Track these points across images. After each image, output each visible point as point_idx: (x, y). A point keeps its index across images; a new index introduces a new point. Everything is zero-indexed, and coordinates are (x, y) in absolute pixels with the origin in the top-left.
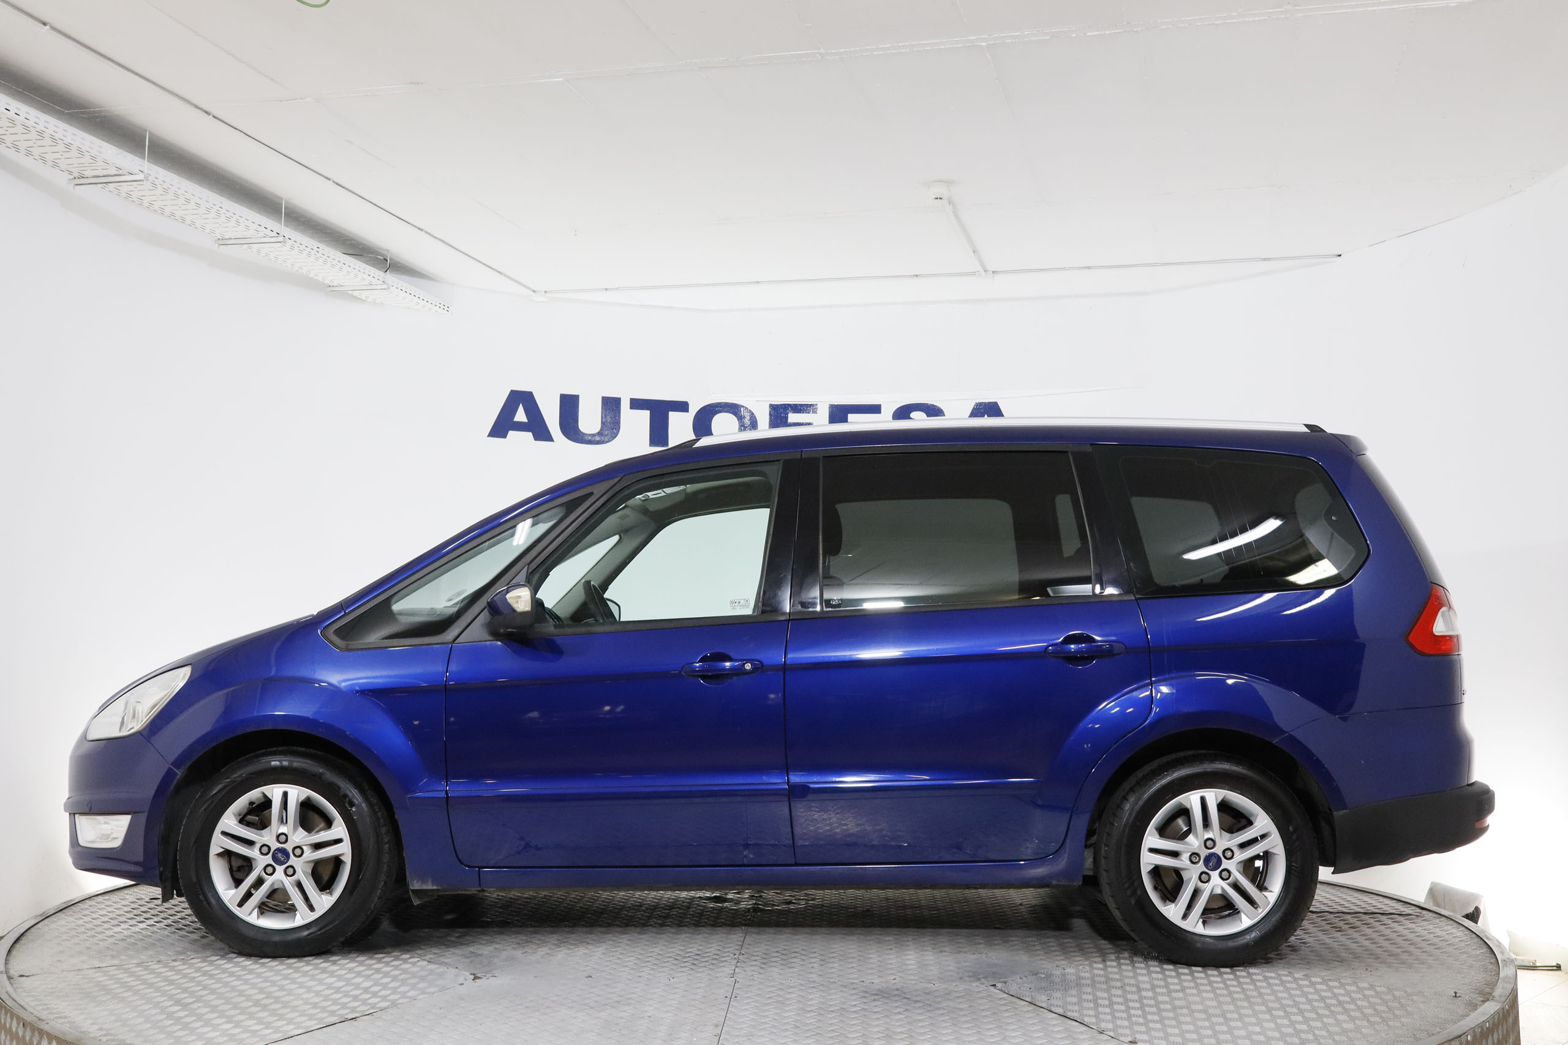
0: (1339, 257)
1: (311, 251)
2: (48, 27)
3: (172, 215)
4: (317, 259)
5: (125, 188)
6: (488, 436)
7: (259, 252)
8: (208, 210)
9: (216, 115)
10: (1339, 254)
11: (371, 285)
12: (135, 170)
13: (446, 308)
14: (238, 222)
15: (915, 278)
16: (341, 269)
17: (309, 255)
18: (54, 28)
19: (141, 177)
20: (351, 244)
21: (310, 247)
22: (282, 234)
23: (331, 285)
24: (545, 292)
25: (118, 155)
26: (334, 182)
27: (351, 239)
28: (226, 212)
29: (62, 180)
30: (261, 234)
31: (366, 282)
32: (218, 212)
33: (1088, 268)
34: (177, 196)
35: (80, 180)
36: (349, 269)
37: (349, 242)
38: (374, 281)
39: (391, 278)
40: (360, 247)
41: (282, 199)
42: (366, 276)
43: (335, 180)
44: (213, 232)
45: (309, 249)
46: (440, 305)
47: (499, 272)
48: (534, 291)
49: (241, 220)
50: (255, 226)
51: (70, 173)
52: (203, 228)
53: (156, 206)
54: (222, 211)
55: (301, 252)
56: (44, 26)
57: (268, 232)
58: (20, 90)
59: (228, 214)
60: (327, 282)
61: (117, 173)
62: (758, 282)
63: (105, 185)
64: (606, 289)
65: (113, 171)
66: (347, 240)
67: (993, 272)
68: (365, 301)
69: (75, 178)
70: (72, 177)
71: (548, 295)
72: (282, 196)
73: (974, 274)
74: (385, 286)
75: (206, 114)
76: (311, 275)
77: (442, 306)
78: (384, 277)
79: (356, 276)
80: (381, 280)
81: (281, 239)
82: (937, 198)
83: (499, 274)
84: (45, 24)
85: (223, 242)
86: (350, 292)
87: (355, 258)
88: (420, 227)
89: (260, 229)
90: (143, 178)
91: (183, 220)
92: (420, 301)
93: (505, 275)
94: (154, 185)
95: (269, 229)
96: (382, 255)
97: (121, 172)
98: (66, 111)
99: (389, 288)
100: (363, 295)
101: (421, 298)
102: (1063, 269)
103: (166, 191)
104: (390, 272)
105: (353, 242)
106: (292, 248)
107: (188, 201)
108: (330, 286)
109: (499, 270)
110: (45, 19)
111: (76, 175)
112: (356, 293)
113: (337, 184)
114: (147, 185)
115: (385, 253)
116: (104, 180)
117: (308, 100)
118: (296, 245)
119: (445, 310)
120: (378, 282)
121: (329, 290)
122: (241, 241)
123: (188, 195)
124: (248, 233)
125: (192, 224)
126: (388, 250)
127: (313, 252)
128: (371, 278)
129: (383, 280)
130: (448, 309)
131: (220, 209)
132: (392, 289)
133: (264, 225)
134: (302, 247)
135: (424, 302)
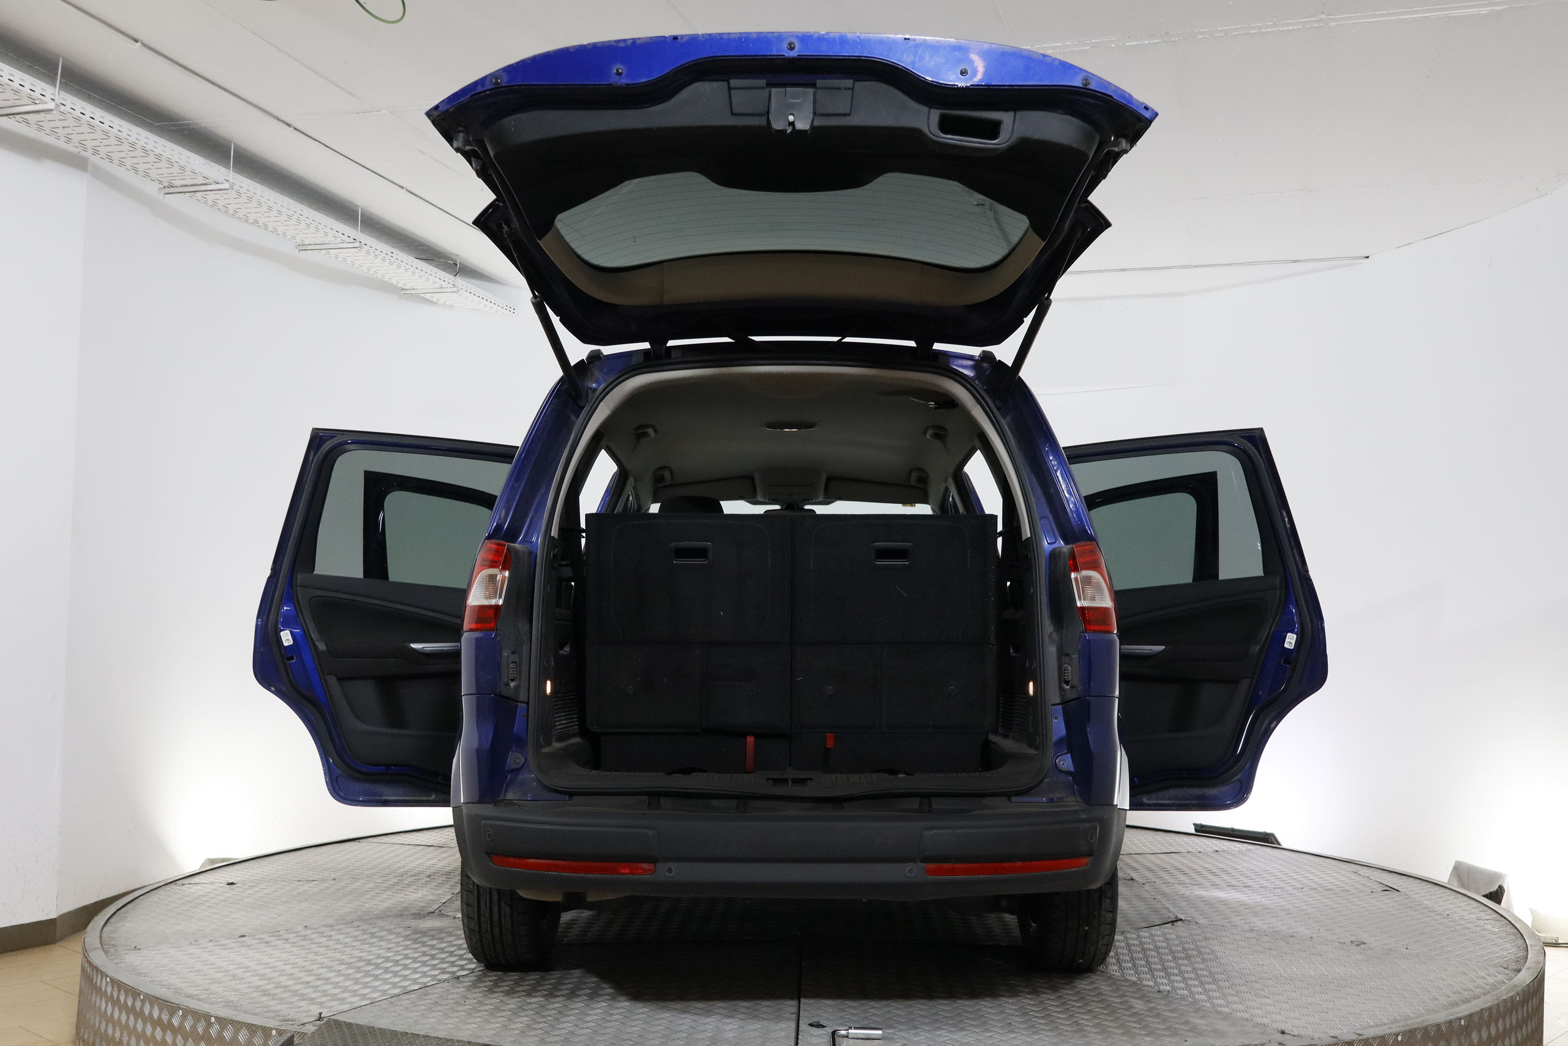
0: (1367, 259)
1: (385, 256)
2: (139, 44)
3: (256, 222)
4: (391, 263)
5: (211, 196)
7: (337, 257)
8: (289, 217)
9: (296, 127)
10: (1367, 256)
11: (442, 288)
12: (221, 179)
13: (511, 309)
14: (317, 229)
16: (414, 273)
17: (384, 260)
18: (144, 45)
19: (226, 186)
20: (423, 250)
21: (385, 252)
22: (358, 240)
25: (205, 165)
26: (407, 190)
27: (423, 245)
28: (306, 219)
29: (152, 189)
30: (339, 240)
31: (437, 286)
32: (298, 220)
33: (1124, 270)
34: (260, 203)
35: (170, 189)
36: (422, 273)
37: (421, 248)
38: (445, 285)
39: (460, 281)
40: (432, 252)
41: (358, 206)
42: (437, 280)
43: (409, 189)
44: (293, 238)
45: (383, 255)
46: (506, 307)
49: (320, 227)
50: (334, 232)
51: (160, 182)
52: (285, 235)
53: (241, 213)
54: (302, 218)
55: (376, 256)
56: (135, 43)
57: (345, 238)
58: (113, 104)
59: (308, 221)
60: (400, 285)
61: (204, 182)
63: (193, 193)
65: (200, 181)
66: (420, 246)
68: (436, 303)
69: (165, 187)
70: (162, 186)
72: (357, 203)
74: (455, 289)
75: (288, 127)
76: (386, 279)
77: (508, 308)
78: (454, 281)
79: (428, 280)
80: (451, 282)
81: (357, 244)
82: (980, 205)
84: (136, 41)
85: (303, 247)
86: (422, 295)
87: (426, 263)
89: (338, 235)
90: (228, 187)
91: (266, 227)
92: (488, 303)
94: (238, 193)
95: (347, 234)
96: (452, 259)
97: (208, 181)
98: (156, 124)
99: (458, 291)
100: (435, 298)
101: (489, 301)
102: (1100, 271)
103: (250, 199)
104: (460, 276)
105: (425, 248)
106: (368, 253)
107: (270, 208)
108: (403, 289)
110: (136, 36)
111: (166, 184)
112: (428, 296)
113: (410, 192)
114: (232, 194)
115: (453, 257)
116: (191, 190)
117: (383, 112)
118: (372, 250)
119: (512, 312)
120: (449, 286)
121: (402, 293)
122: (320, 247)
123: (270, 204)
124: (327, 240)
125: (274, 231)
126: (458, 255)
127: (388, 257)
128: (442, 282)
129: (453, 283)
130: (514, 311)
131: (300, 216)
132: (461, 291)
133: (341, 232)
134: (377, 253)
135: (492, 304)
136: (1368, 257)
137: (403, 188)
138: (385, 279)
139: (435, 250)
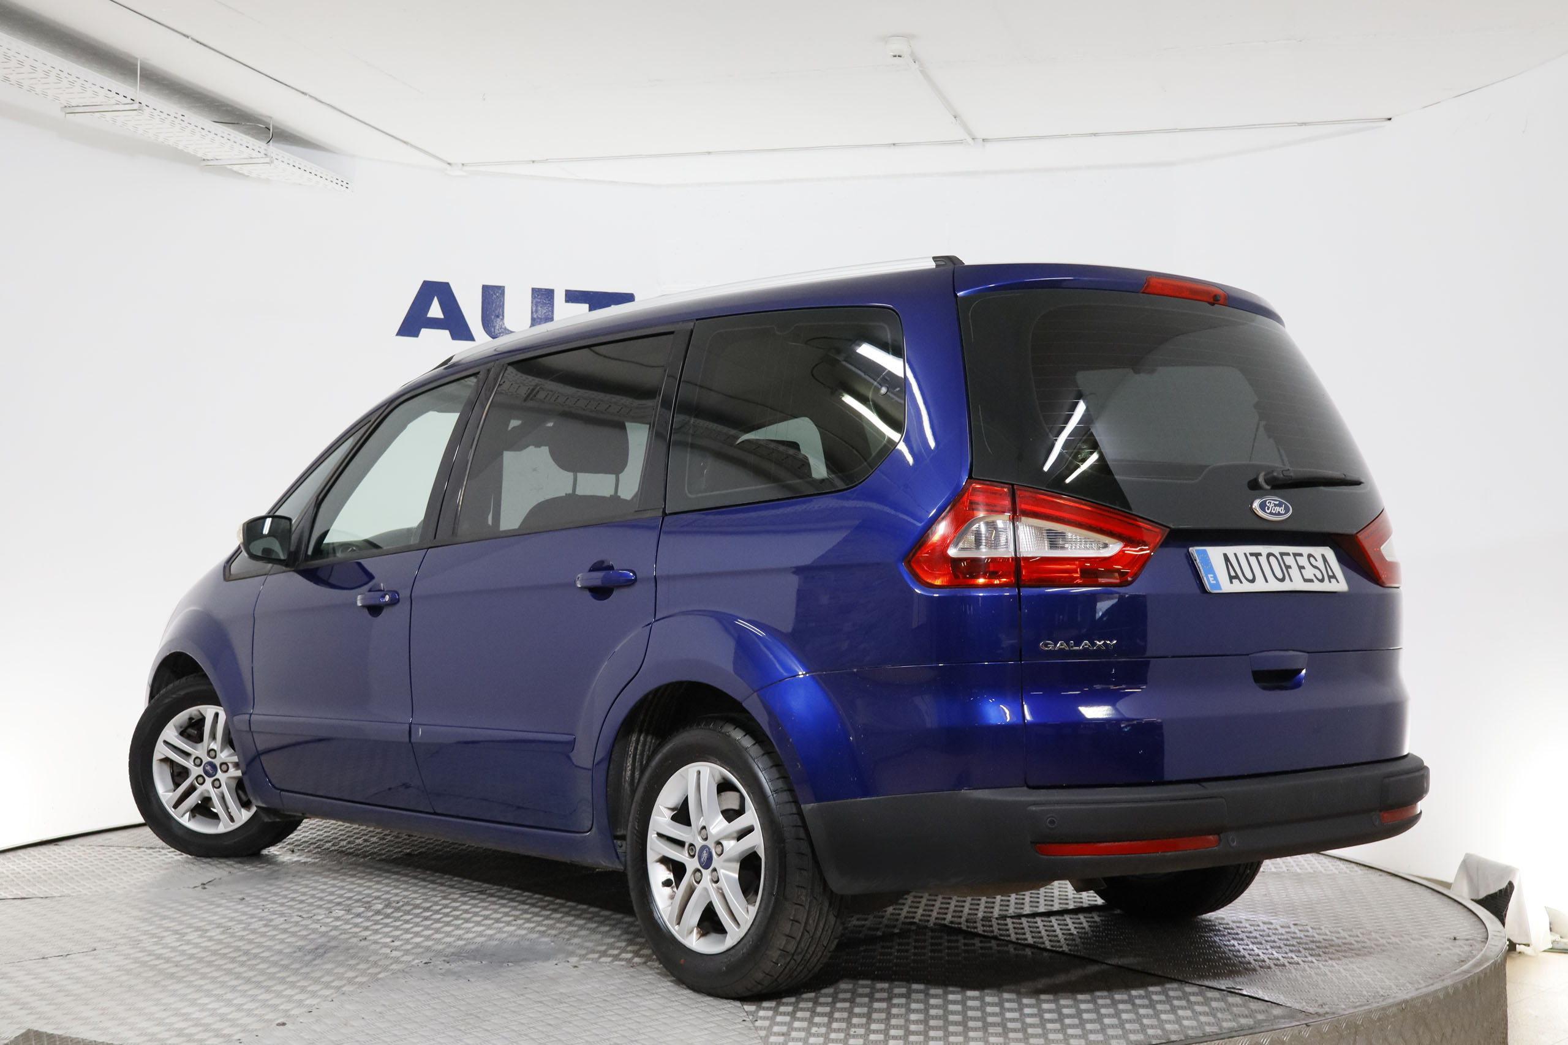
0: (1389, 122)
1: (175, 119)
3: (7, 79)
4: (183, 129)
6: (397, 335)
7: (114, 121)
8: (47, 73)
10: (1389, 117)
11: (251, 158)
13: (344, 184)
14: (83, 87)
15: (893, 146)
16: (213, 140)
17: (173, 123)
20: (227, 110)
21: (173, 115)
22: (137, 101)
23: (205, 158)
24: (463, 164)
27: (227, 105)
28: (68, 76)
30: (113, 101)
31: (246, 155)
32: (58, 76)
33: (1095, 135)
36: (224, 141)
37: (222, 108)
38: (255, 154)
39: (275, 149)
40: (236, 113)
41: (137, 59)
42: (244, 148)
43: (194, 38)
44: (56, 98)
45: (171, 118)
46: (337, 181)
47: (405, 142)
48: (449, 164)
49: (87, 85)
50: (105, 91)
52: (45, 94)
54: (63, 74)
55: (163, 120)
57: (120, 98)
59: (71, 79)
60: (200, 155)
62: (709, 153)
64: (533, 162)
66: (220, 106)
67: (983, 140)
68: (248, 176)
71: (465, 168)
72: (137, 56)
73: (961, 142)
74: (267, 160)
77: (339, 182)
78: (266, 149)
79: (232, 148)
80: (263, 152)
81: (136, 106)
82: (896, 56)
83: (405, 145)
85: (70, 109)
86: (229, 167)
87: (234, 129)
88: (304, 91)
89: (110, 94)
91: (20, 85)
92: (312, 176)
93: (412, 146)
95: (122, 94)
96: (263, 122)
99: (272, 162)
100: (245, 170)
101: (314, 173)
102: (1065, 136)
104: (274, 142)
105: (229, 108)
106: (152, 116)
108: (204, 160)
109: (405, 140)
112: (236, 168)
113: (199, 42)
115: (267, 120)
118: (155, 113)
119: (344, 186)
120: (259, 155)
121: (204, 164)
122: (92, 109)
123: (20, 58)
124: (100, 99)
125: (31, 89)
126: (271, 118)
127: (177, 121)
128: (249, 151)
129: (265, 152)
130: (347, 185)
131: (60, 73)
132: (275, 161)
133: (114, 90)
134: (163, 116)
135: (318, 178)
136: (1390, 119)
137: (188, 37)
138: (179, 148)
139: (239, 110)
